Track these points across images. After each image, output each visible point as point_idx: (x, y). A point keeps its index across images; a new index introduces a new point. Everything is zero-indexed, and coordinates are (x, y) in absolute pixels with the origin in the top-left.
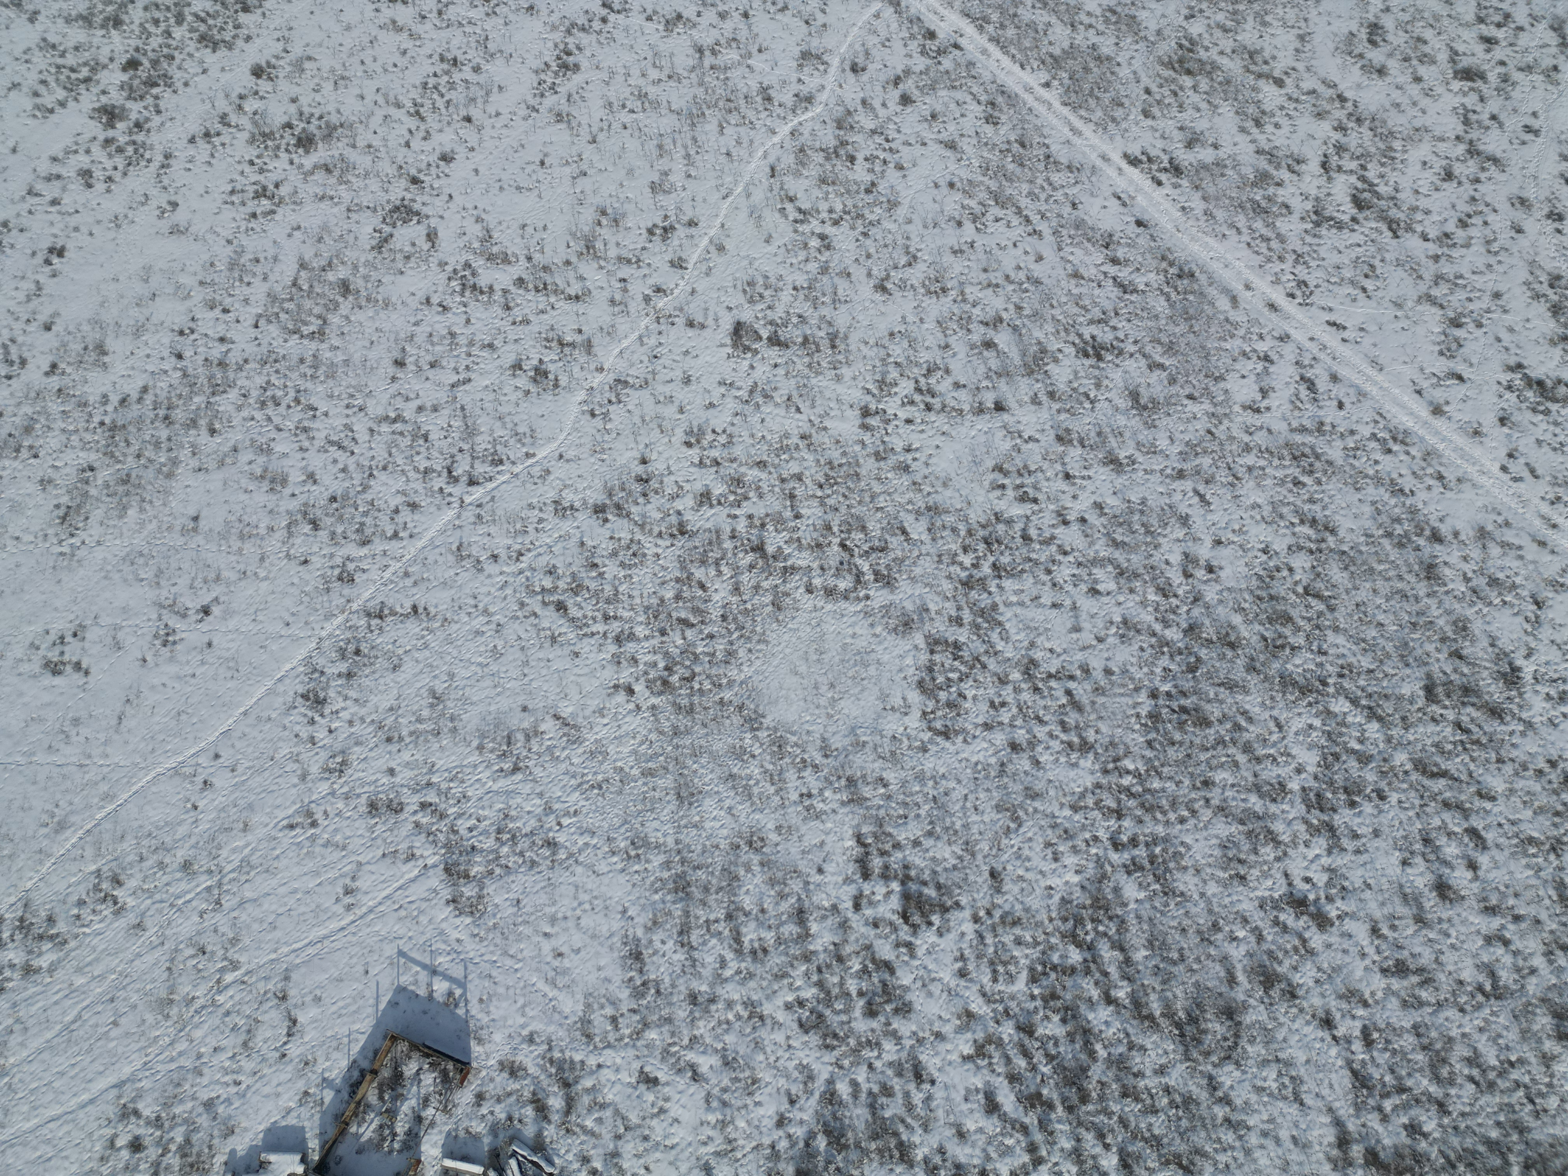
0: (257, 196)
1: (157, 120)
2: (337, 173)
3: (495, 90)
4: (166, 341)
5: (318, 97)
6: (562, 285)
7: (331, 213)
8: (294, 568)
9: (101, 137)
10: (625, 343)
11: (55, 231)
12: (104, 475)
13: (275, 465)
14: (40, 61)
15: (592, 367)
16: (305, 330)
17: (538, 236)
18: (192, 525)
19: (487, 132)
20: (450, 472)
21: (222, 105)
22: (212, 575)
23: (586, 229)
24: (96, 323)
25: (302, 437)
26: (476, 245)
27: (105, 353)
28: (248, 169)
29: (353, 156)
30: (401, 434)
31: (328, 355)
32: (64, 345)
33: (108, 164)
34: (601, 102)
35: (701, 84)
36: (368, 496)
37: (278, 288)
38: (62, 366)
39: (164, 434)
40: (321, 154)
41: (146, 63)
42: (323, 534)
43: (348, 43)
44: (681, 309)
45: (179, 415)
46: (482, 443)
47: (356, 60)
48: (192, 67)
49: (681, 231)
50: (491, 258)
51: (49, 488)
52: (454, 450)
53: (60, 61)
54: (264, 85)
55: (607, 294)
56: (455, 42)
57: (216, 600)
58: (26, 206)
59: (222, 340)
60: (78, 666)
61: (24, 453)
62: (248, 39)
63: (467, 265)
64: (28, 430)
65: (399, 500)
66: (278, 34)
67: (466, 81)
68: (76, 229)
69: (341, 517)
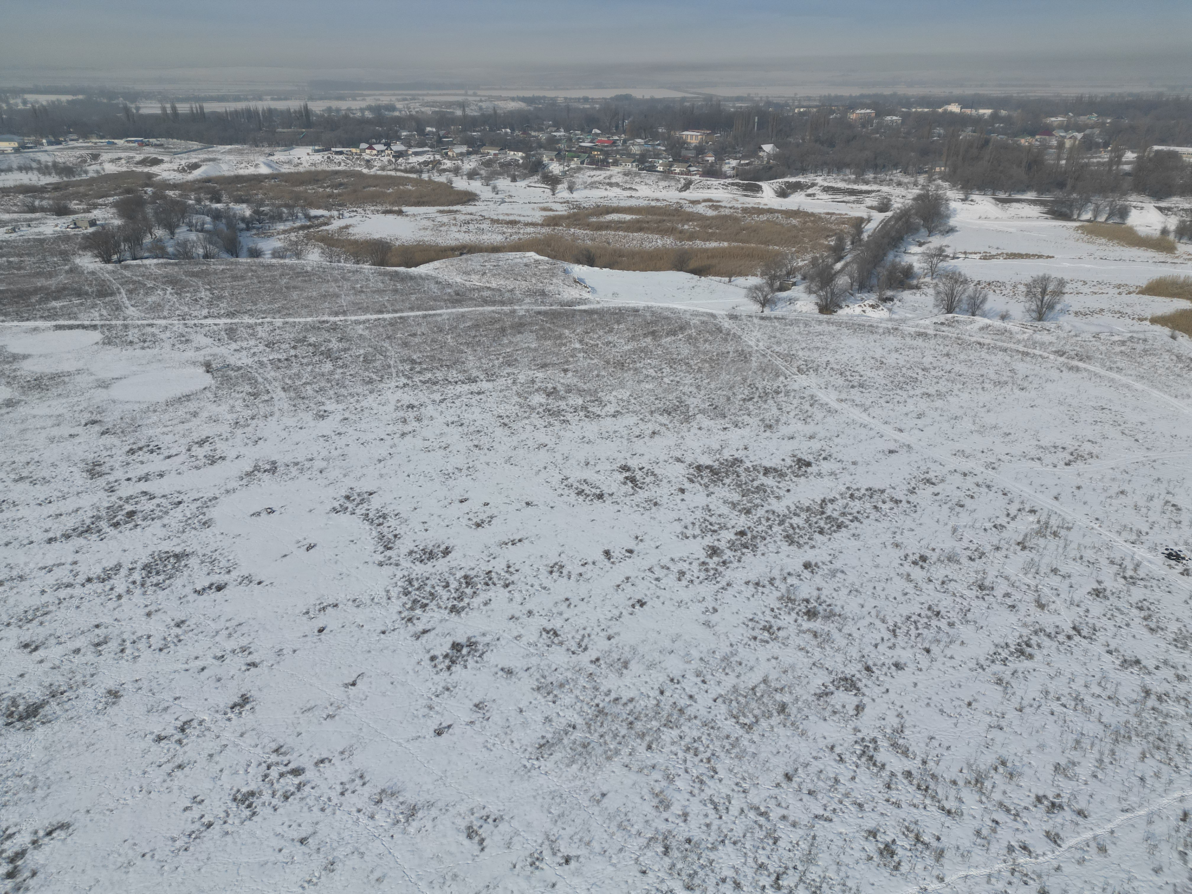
0: (764, 629)
1: (736, 564)
2: (819, 640)
3: (958, 642)
4: (661, 680)
5: (835, 594)
6: (941, 796)
7: (802, 661)
8: (635, 871)
9: (702, 560)
10: (973, 872)
11: (647, 593)
12: (577, 735)
13: (669, 793)
14: (699, 514)
15: (935, 873)
16: (742, 720)
17: (939, 751)
18: (599, 797)
19: (936, 665)
20: (778, 878)
21: (776, 573)
22: (587, 839)
23: (982, 767)
24: (634, 649)
25: (697, 785)
26: (888, 731)
27: (626, 667)
28: (768, 612)
29: (836, 635)
30: (761, 826)
31: (746, 743)
32: (610, 652)
33: (696, 574)
34: (1040, 688)
35: (1137, 715)
36: (712, 855)
37: (742, 686)
38: (602, 662)
39: (623, 731)
40: (817, 625)
41: (749, 536)
42: (667, 861)
43: (872, 573)
44: (1040, 876)
45: (639, 726)
46: (814, 873)
47: (871, 585)
48: (772, 547)
49: (1068, 815)
50: (895, 745)
51: (547, 724)
52: (791, 865)
53: (708, 518)
54: (806, 574)
55: (976, 824)
56: (944, 603)
57: (578, 857)
58: (643, 575)
59: (691, 697)
60: (482, 841)
61: (550, 697)
62: (813, 547)
63: (874, 740)
64: (562, 686)
65: (730, 873)
66: (832, 552)
67: (940, 628)
68: (658, 597)
69: (686, 857)
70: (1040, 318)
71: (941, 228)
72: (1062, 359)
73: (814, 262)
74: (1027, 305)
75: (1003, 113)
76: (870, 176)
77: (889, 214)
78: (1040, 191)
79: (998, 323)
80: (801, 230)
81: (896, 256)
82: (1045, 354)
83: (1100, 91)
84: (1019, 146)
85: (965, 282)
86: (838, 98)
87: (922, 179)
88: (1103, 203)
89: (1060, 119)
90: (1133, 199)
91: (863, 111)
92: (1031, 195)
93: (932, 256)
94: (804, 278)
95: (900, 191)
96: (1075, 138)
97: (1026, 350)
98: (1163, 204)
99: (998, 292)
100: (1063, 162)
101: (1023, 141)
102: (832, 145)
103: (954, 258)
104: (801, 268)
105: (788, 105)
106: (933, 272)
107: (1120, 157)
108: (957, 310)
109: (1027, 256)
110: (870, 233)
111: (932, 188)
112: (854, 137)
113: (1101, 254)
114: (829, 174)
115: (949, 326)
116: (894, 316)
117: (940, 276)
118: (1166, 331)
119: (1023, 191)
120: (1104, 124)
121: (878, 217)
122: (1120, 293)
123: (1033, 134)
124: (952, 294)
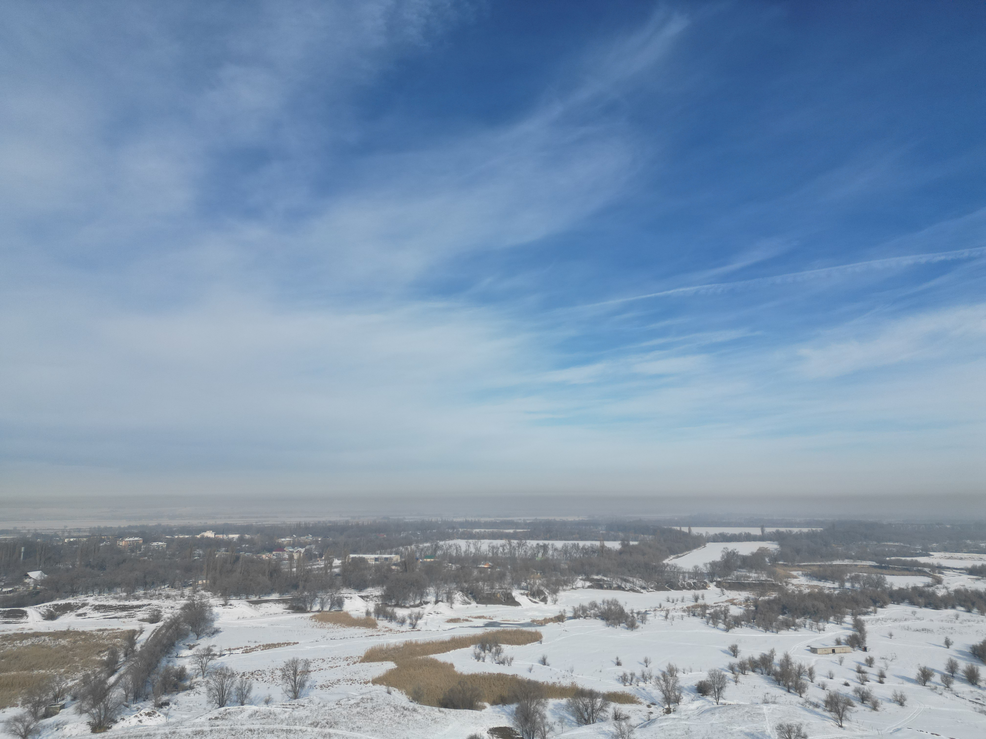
70: (296, 697)
71: (208, 631)
72: (317, 729)
73: (86, 680)
74: (284, 687)
75: (247, 536)
76: (140, 592)
77: (160, 624)
78: (282, 593)
79: (263, 708)
80: (71, 650)
81: (169, 662)
82: (304, 728)
83: (311, 520)
84: (262, 559)
85: (233, 675)
86: (106, 529)
87: (187, 591)
88: (326, 597)
89: (288, 539)
90: (345, 592)
91: (131, 539)
92: (275, 596)
93: (202, 656)
94: (74, 698)
95: (169, 603)
96: (300, 552)
97: (288, 727)
98: (363, 594)
99: (260, 679)
100: (294, 570)
101: (264, 556)
102: (102, 568)
103: (221, 655)
104: (70, 688)
105: (57, 536)
106: (204, 671)
107: (331, 563)
108: (228, 702)
109: (279, 645)
110: (142, 643)
111: (197, 597)
112: (124, 561)
113: (329, 636)
114: (100, 594)
115: (223, 719)
116: (171, 720)
117: (210, 674)
118: (383, 688)
119: (269, 593)
120: (317, 541)
121: (150, 628)
122: (348, 665)
123: (270, 551)
124: (222, 688)
